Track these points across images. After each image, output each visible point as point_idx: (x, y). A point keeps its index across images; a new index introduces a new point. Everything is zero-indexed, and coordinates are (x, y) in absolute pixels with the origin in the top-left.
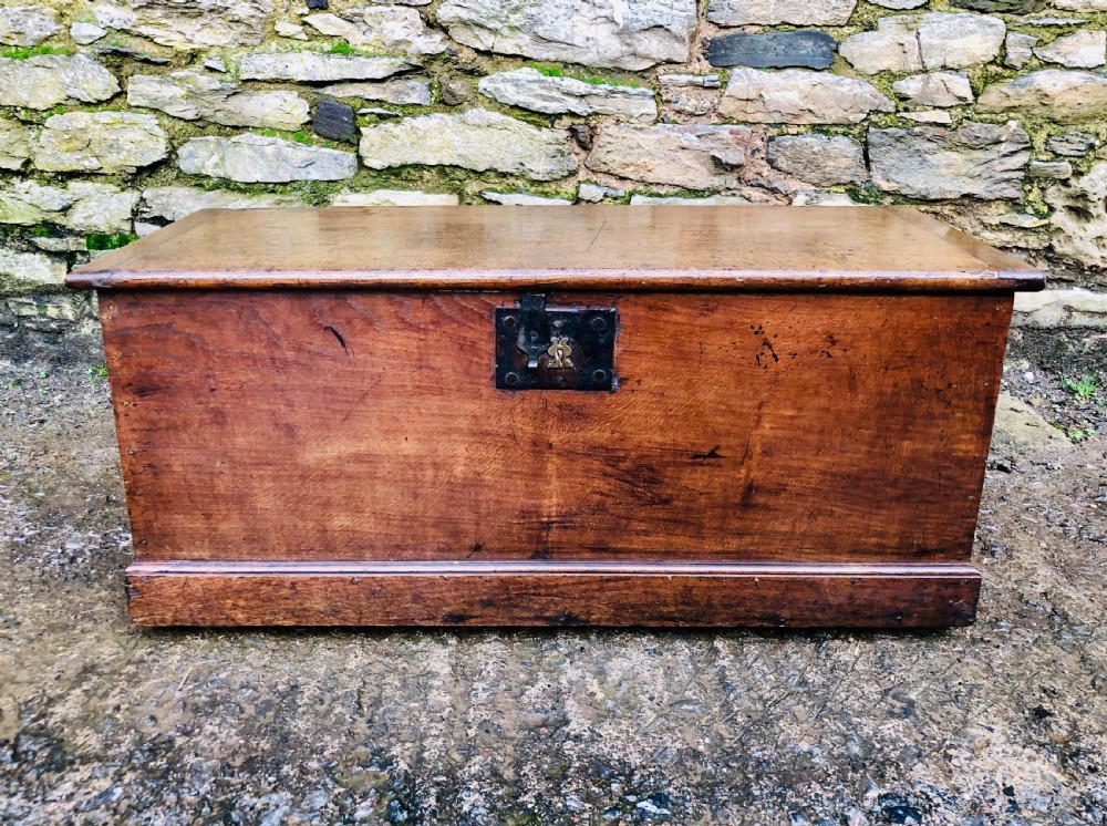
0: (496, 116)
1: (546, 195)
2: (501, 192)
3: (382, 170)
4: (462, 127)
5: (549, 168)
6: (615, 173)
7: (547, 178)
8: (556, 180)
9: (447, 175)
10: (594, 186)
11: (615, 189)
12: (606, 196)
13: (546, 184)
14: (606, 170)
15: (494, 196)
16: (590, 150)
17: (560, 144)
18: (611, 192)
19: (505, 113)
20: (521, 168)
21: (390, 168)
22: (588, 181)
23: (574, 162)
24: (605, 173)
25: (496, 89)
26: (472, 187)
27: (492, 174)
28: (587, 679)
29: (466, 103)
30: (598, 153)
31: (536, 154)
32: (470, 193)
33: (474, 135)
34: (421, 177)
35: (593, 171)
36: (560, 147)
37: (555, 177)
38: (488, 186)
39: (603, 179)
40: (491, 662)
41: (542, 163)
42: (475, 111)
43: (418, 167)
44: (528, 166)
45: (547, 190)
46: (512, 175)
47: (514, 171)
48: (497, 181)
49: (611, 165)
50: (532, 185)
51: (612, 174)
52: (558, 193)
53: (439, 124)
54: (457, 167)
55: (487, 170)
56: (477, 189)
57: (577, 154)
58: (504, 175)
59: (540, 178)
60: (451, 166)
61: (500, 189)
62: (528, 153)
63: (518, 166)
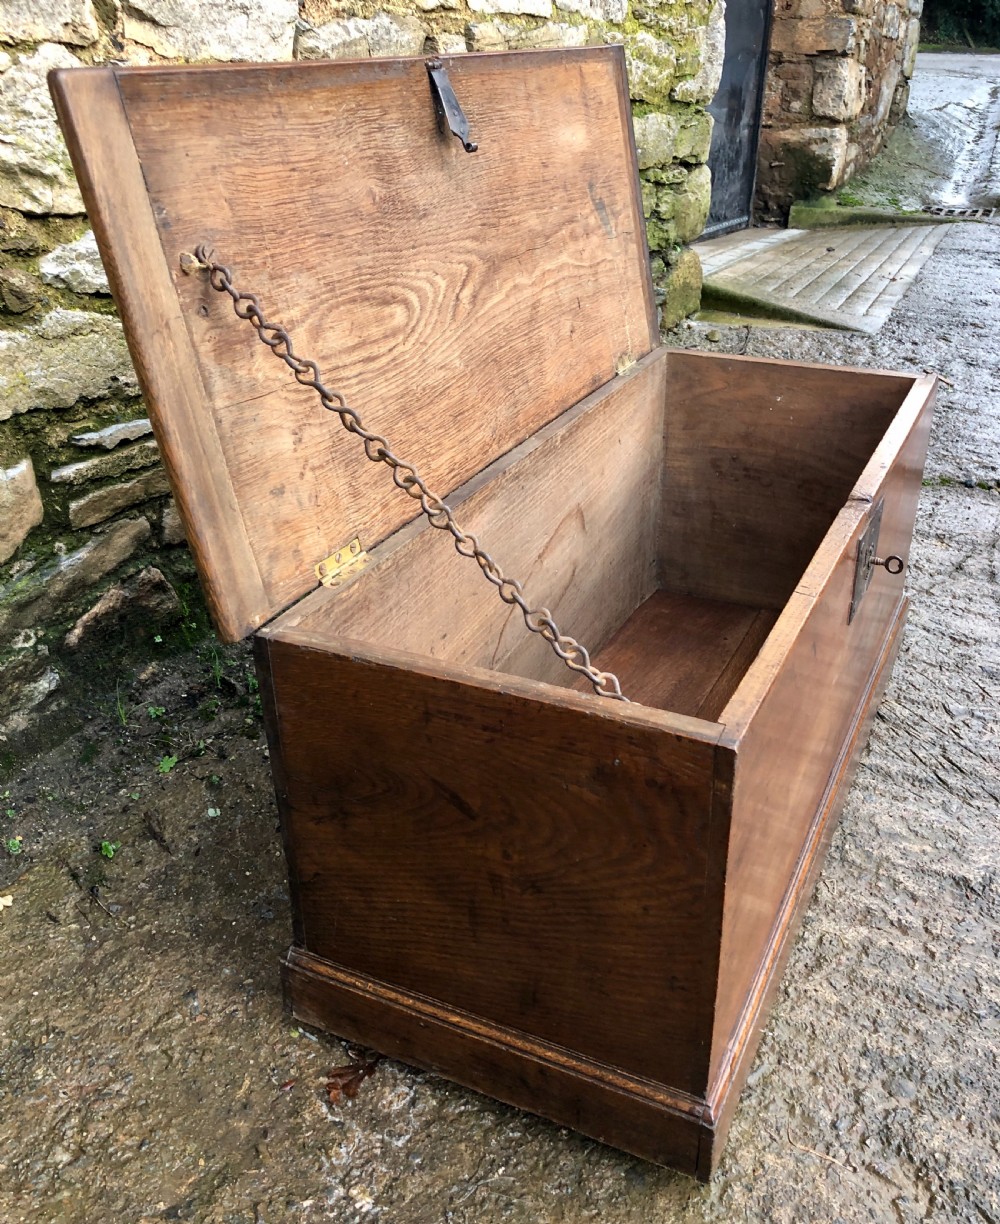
0: (78, 316)
2: (95, 429)
4: (38, 344)
9: (21, 429)
15: (91, 438)
19: (84, 308)
20: (115, 385)
25: (75, 273)
26: (57, 435)
27: (82, 406)
29: (38, 305)
32: (56, 446)
33: (55, 352)
38: (78, 426)
42: (53, 314)
44: (122, 379)
46: (101, 399)
47: (104, 392)
48: (88, 414)
50: (127, 406)
53: (8, 349)
54: (35, 410)
55: (76, 403)
56: (63, 436)
58: (95, 402)
59: (133, 392)
60: (30, 412)
61: (91, 425)
62: (121, 360)
63: (110, 383)
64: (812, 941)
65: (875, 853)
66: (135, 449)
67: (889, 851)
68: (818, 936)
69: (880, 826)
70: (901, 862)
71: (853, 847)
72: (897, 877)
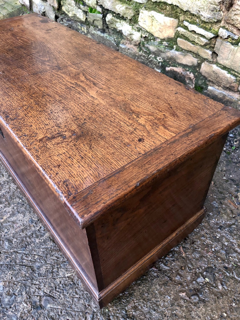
1: (205, 29)
2: (190, 23)
3: (154, 2)
5: (209, 16)
6: (237, 26)
7: (207, 21)
8: (211, 23)
9: (174, 10)
10: (225, 30)
11: (235, 34)
12: (229, 36)
13: (207, 24)
14: (233, 23)
15: (186, 24)
16: (228, 11)
17: (216, 5)
18: (232, 35)
21: (156, 2)
22: (224, 27)
23: (221, 15)
24: (233, 25)
26: (182, 17)
27: (189, 13)
28: (9, 214)
30: (232, 14)
31: (206, 8)
32: (181, 20)
34: (166, 8)
35: (227, 23)
36: (216, 7)
37: (211, 21)
38: (186, 18)
39: (231, 28)
40: (6, 190)
41: (207, 13)
43: (165, 3)
44: (201, 13)
45: (207, 26)
46: (196, 16)
47: (196, 14)
48: (190, 17)
49: (235, 21)
50: (202, 23)
51: (235, 26)
52: (210, 29)
54: (178, 6)
55: (186, 11)
56: (183, 19)
57: (223, 12)
58: (193, 15)
59: (205, 20)
61: (190, 21)
62: (203, 6)
63: (198, 12)
64: (4, 173)
65: (13, 205)
66: (196, 36)
67: (10, 209)
68: (4, 175)
69: (19, 214)
70: (5, 209)
71: (20, 202)
72: (2, 205)
